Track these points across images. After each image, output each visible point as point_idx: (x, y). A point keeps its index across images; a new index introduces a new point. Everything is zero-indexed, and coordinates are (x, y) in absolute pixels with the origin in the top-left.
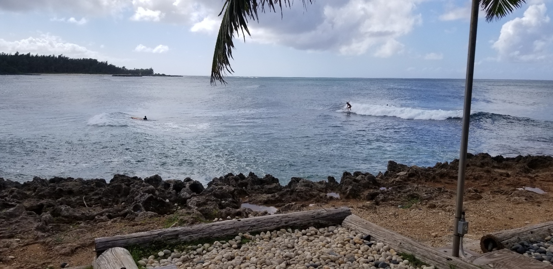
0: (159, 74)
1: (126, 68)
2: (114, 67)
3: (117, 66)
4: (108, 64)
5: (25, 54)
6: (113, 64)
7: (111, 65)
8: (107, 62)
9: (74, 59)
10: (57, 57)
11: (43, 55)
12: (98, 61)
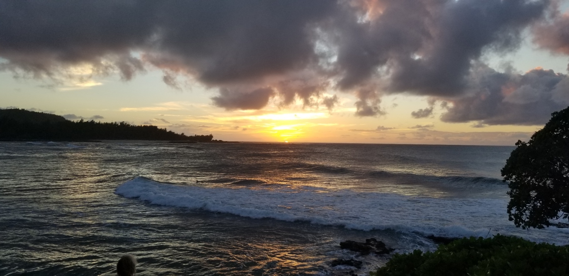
0: (216, 140)
1: (185, 134)
2: (173, 133)
3: (176, 133)
4: (168, 131)
5: (90, 121)
6: (173, 131)
7: (170, 132)
8: (166, 129)
9: (135, 126)
10: (119, 124)
11: (105, 122)
12: (158, 128)
